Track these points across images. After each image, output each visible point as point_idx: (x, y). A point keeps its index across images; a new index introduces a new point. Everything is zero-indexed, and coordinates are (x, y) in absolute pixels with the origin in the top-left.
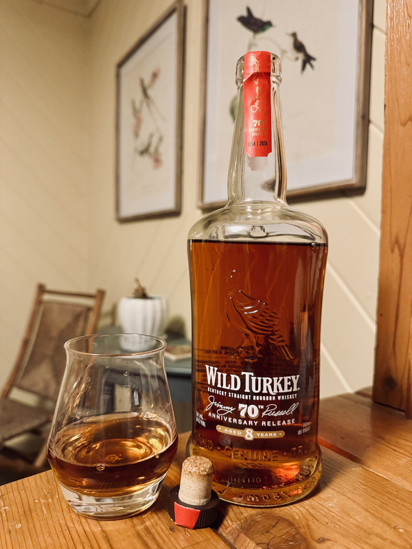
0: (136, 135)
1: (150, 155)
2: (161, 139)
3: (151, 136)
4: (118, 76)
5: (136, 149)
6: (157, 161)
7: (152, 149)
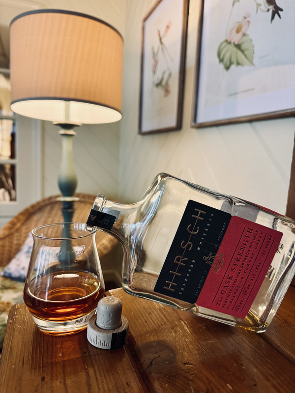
0: (154, 72)
1: (163, 87)
2: (170, 75)
3: (164, 73)
4: (143, 28)
5: (153, 83)
6: (167, 92)
7: (164, 82)
